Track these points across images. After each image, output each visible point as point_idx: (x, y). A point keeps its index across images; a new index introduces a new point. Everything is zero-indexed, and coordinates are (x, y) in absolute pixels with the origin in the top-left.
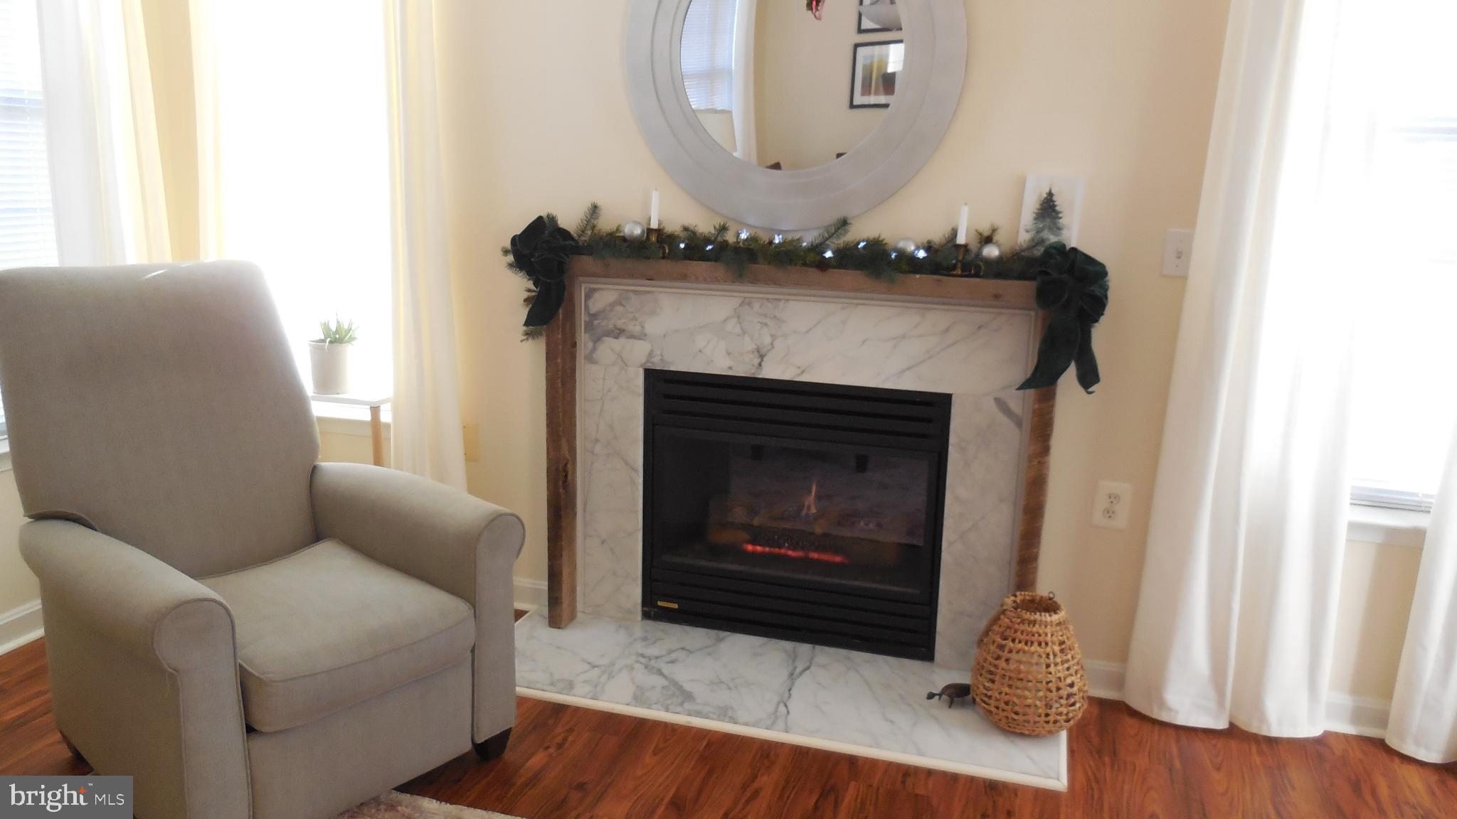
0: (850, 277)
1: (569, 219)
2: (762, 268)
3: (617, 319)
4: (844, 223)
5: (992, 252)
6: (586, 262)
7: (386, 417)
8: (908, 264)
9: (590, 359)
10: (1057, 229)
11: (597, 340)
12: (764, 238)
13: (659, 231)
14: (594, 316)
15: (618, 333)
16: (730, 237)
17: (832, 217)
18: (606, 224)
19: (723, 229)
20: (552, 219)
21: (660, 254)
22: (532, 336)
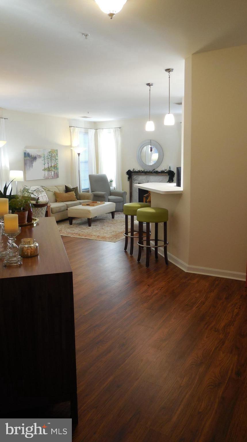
0: (155, 174)
1: (132, 170)
2: (147, 173)
3: (136, 179)
4: (154, 169)
5: (166, 171)
6: (133, 174)
7: (115, 188)
8: (159, 173)
9: (134, 183)
10: (170, 169)
11: (134, 181)
12: (148, 171)
13: (139, 171)
14: (134, 179)
15: (136, 180)
17: (153, 169)
18: (135, 170)
19: (144, 170)
20: (130, 170)
21: (139, 173)
22: (128, 181)
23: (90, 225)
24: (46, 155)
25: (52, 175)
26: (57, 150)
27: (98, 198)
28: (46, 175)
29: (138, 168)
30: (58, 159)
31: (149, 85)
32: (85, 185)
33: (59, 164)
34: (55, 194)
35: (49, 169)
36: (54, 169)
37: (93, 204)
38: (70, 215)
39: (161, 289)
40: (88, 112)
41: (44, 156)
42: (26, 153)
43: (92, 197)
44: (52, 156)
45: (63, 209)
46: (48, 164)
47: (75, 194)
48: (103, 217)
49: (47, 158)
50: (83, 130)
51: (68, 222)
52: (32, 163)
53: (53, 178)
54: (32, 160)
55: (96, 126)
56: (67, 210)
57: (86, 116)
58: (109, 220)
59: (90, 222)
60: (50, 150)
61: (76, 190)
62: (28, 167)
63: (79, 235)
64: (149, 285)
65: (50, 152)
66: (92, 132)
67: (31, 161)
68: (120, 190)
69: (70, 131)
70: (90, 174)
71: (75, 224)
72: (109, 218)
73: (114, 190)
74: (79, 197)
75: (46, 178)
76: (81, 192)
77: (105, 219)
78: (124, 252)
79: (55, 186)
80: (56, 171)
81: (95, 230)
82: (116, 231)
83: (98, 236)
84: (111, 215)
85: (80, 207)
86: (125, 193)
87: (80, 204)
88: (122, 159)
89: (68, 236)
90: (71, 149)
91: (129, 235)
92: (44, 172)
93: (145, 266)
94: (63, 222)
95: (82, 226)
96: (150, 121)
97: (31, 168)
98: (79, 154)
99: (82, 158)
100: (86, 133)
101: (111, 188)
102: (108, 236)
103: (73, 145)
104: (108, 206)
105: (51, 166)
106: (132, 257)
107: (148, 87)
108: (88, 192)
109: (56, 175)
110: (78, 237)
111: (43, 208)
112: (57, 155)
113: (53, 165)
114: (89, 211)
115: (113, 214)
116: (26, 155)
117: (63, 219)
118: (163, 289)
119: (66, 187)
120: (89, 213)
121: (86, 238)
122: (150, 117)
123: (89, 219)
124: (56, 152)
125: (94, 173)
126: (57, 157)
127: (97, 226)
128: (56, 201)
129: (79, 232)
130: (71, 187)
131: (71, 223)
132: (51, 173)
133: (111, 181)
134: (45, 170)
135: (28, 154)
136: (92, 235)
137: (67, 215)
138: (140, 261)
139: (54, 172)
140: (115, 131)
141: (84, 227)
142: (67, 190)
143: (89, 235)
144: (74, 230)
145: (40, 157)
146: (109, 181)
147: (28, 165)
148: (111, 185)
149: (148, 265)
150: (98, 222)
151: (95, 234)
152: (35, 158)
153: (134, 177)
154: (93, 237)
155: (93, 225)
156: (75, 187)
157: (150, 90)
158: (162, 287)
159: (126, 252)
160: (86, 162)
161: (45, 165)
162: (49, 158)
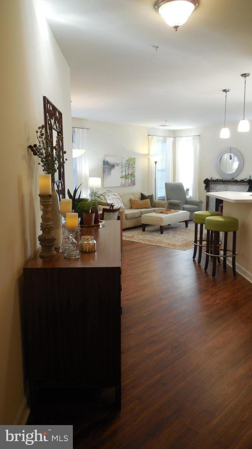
0: (233, 183)
1: (209, 179)
2: (226, 182)
3: (214, 188)
4: (233, 178)
5: (245, 180)
6: (211, 183)
7: (192, 196)
8: (238, 182)
10: (251, 178)
11: (211, 190)
12: (226, 180)
13: (217, 179)
14: (211, 188)
16: (223, 180)
18: (212, 179)
20: (208, 179)
21: (217, 182)
22: (205, 190)
23: (162, 233)
24: (124, 163)
25: (129, 183)
26: (135, 159)
27: (173, 207)
28: (123, 182)
29: (216, 177)
30: (135, 167)
31: (225, 91)
32: (161, 193)
33: (136, 172)
34: (131, 201)
35: (126, 177)
36: (131, 176)
37: (167, 212)
38: (143, 222)
39: (224, 299)
40: (166, 121)
41: (122, 164)
42: (105, 161)
43: (167, 205)
44: (129, 165)
45: (137, 215)
46: (125, 171)
47: (150, 202)
48: (176, 226)
49: (125, 166)
50: (161, 139)
51: (141, 229)
52: (110, 171)
53: (129, 185)
54: (110, 167)
55: (174, 134)
56: (141, 216)
57: (164, 124)
58: (182, 229)
59: (162, 230)
60: (128, 159)
61: (151, 198)
62: (106, 174)
63: (150, 241)
64: (211, 295)
65: (128, 160)
66: (170, 140)
67: (110, 169)
68: (197, 199)
69: (149, 140)
70: (167, 182)
71: (148, 231)
72: (183, 227)
73: (191, 199)
74: (153, 205)
75: (123, 186)
76: (156, 200)
77: (178, 228)
78: (192, 261)
79: (131, 193)
80: (133, 179)
81: (166, 237)
82: (187, 240)
83: (169, 244)
84: (184, 223)
85: (154, 214)
86: (201, 202)
87: (154, 211)
88: (200, 167)
89: (139, 242)
90: (149, 158)
91: (198, 243)
92: (121, 179)
93: (211, 275)
94: (136, 229)
95: (154, 234)
96: (225, 127)
97: (109, 176)
98: (156, 163)
99: (159, 166)
100: (165, 141)
101: (187, 196)
102: (178, 244)
103: (151, 154)
104: (182, 214)
105: (128, 174)
106: (199, 266)
107: (225, 93)
108: (164, 200)
109: (132, 182)
110: (148, 243)
111: (115, 213)
112: (134, 163)
113: (130, 173)
114: (162, 219)
115: (187, 222)
116: (105, 163)
117: (137, 225)
118: (225, 299)
119: (142, 194)
120: (162, 220)
121: (156, 245)
122: (225, 124)
123: (161, 227)
124: (134, 160)
125: (171, 181)
126: (135, 165)
127: (169, 234)
128: (131, 208)
129: (151, 239)
130: (146, 194)
131: (144, 230)
132: (127, 181)
133: (188, 190)
134: (122, 177)
135: (107, 162)
136: (162, 243)
137: (141, 222)
138: (206, 271)
139: (131, 179)
140: (194, 140)
141: (156, 234)
142: (143, 197)
143: (160, 242)
144: (146, 237)
145: (118, 165)
146: (185, 190)
147: (106, 172)
148: (187, 194)
149: (214, 275)
150: (171, 231)
151: (166, 241)
152: (113, 166)
153: (212, 186)
154: (164, 244)
155: (165, 233)
156: (151, 194)
157: (226, 97)
158: (226, 298)
159: (194, 261)
160: (163, 170)
161: (122, 172)
162: (126, 166)
